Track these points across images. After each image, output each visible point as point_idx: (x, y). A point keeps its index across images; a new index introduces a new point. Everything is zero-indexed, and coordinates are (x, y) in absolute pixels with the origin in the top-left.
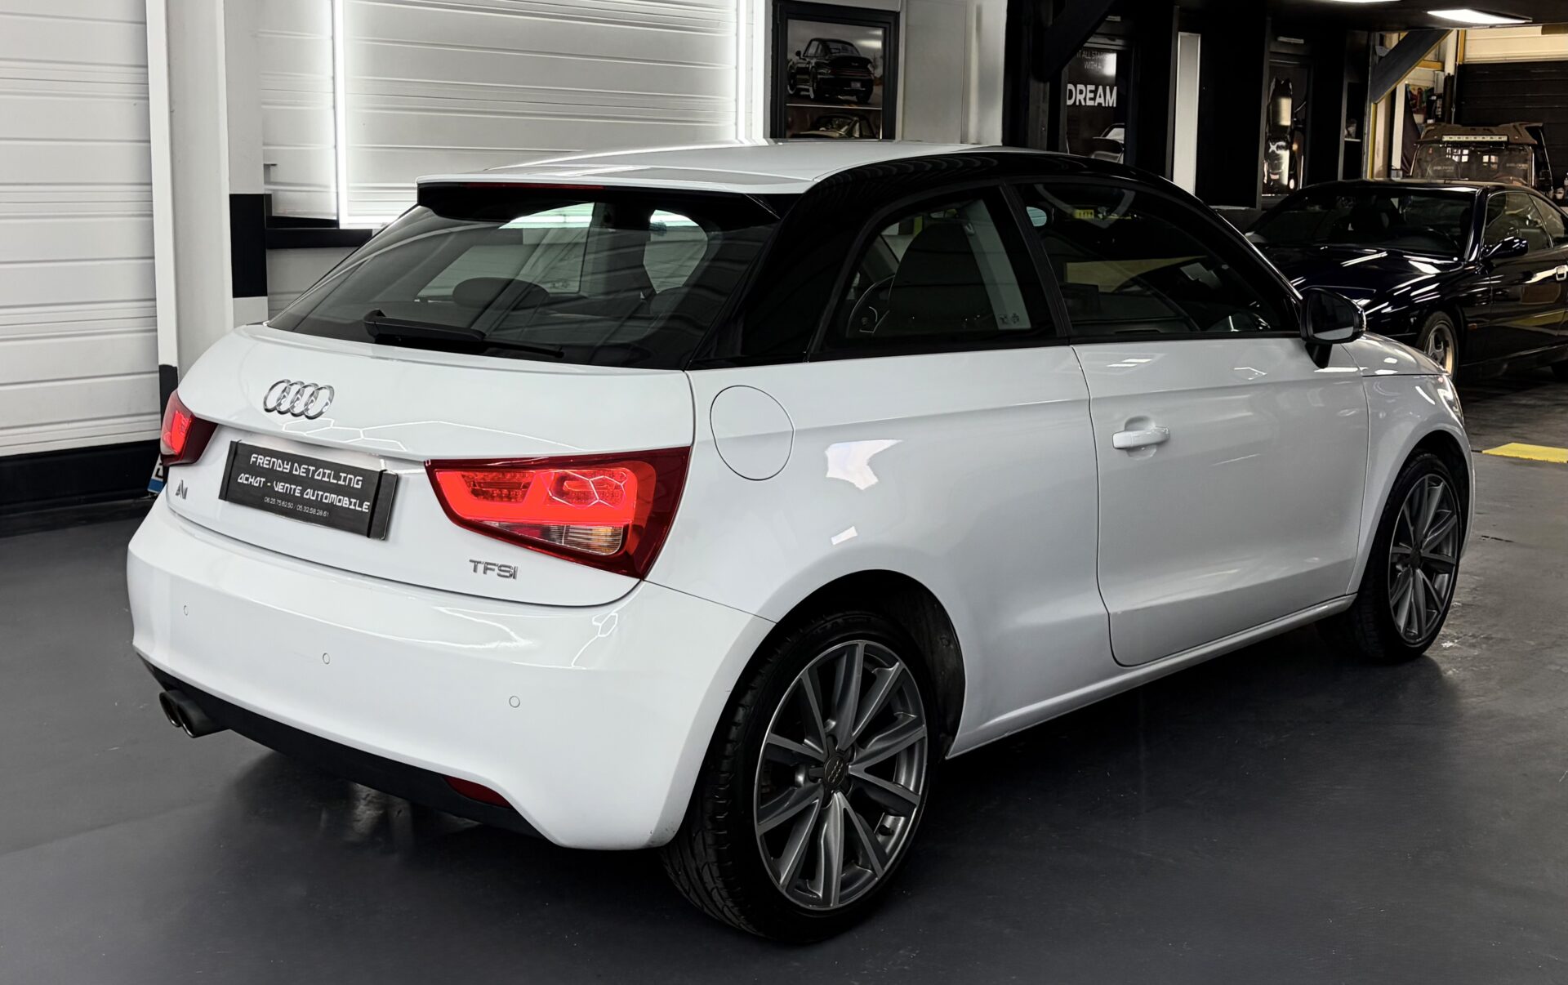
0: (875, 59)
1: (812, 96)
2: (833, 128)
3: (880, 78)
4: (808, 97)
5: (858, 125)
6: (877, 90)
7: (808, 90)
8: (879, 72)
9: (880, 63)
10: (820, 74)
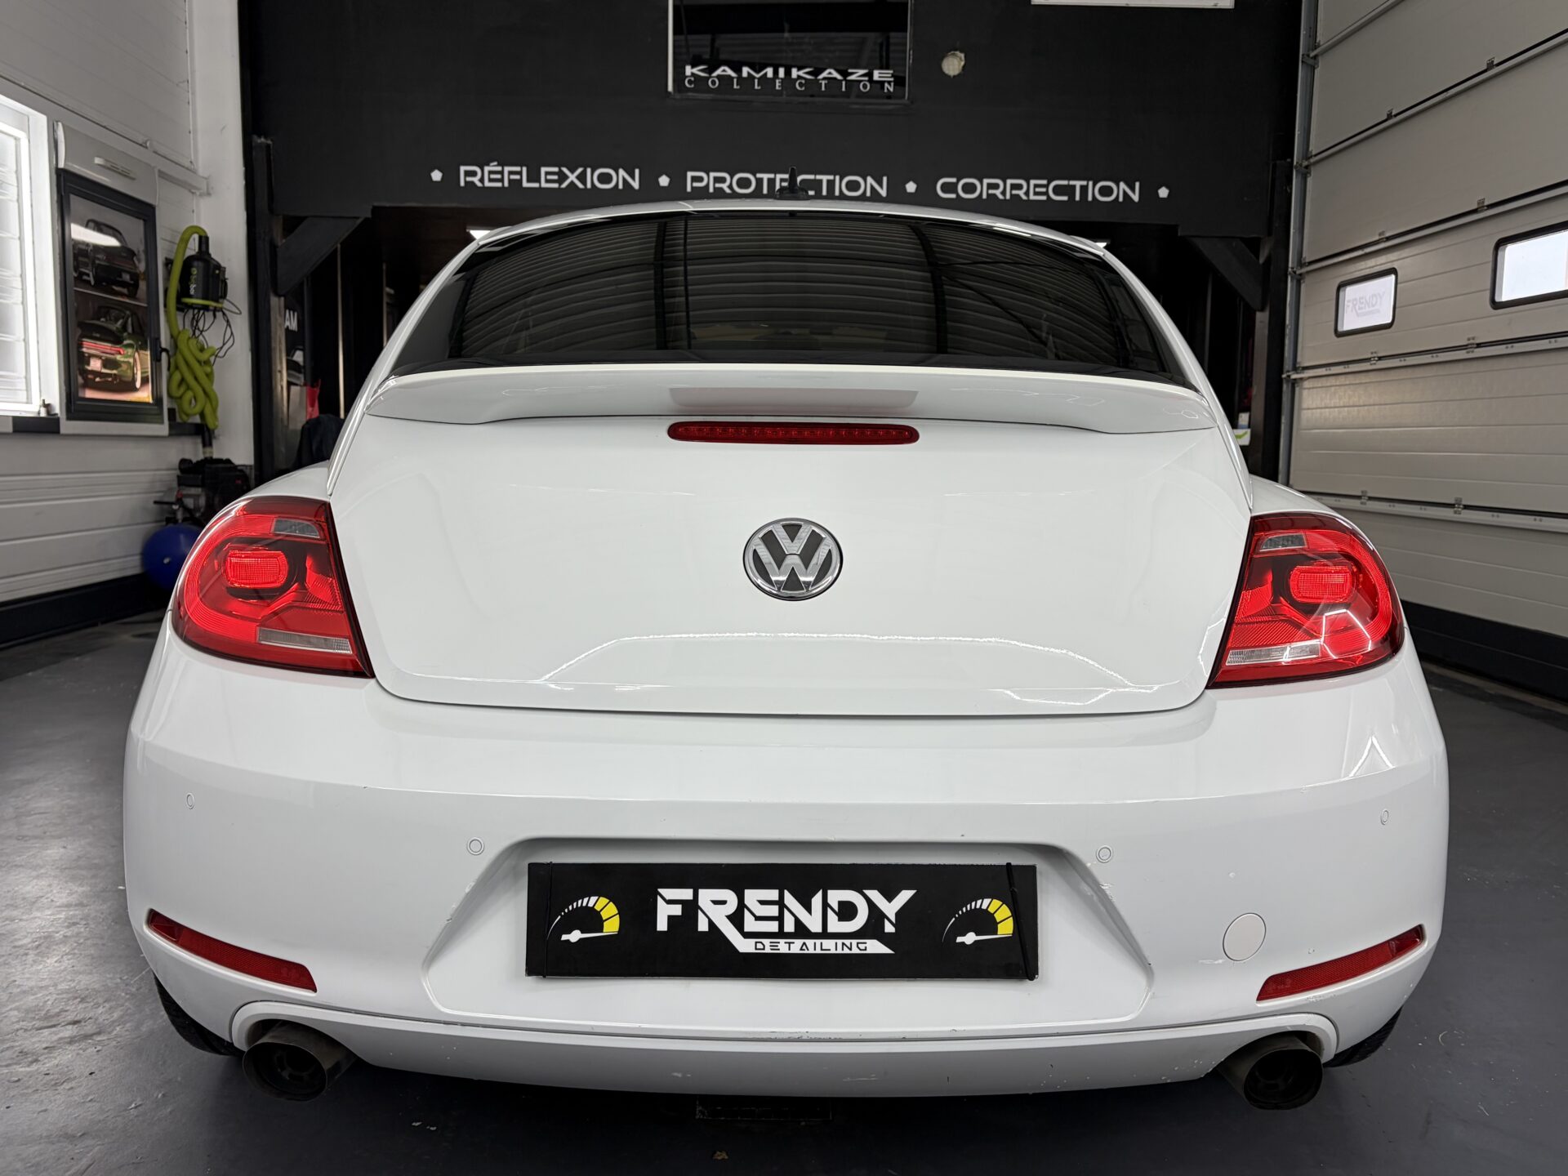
0: (139, 252)
1: (93, 283)
2: (110, 320)
3: (144, 273)
4: (88, 282)
5: (130, 320)
6: (143, 285)
7: (88, 275)
8: (142, 267)
9: (143, 256)
10: (99, 259)
